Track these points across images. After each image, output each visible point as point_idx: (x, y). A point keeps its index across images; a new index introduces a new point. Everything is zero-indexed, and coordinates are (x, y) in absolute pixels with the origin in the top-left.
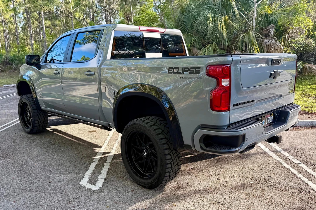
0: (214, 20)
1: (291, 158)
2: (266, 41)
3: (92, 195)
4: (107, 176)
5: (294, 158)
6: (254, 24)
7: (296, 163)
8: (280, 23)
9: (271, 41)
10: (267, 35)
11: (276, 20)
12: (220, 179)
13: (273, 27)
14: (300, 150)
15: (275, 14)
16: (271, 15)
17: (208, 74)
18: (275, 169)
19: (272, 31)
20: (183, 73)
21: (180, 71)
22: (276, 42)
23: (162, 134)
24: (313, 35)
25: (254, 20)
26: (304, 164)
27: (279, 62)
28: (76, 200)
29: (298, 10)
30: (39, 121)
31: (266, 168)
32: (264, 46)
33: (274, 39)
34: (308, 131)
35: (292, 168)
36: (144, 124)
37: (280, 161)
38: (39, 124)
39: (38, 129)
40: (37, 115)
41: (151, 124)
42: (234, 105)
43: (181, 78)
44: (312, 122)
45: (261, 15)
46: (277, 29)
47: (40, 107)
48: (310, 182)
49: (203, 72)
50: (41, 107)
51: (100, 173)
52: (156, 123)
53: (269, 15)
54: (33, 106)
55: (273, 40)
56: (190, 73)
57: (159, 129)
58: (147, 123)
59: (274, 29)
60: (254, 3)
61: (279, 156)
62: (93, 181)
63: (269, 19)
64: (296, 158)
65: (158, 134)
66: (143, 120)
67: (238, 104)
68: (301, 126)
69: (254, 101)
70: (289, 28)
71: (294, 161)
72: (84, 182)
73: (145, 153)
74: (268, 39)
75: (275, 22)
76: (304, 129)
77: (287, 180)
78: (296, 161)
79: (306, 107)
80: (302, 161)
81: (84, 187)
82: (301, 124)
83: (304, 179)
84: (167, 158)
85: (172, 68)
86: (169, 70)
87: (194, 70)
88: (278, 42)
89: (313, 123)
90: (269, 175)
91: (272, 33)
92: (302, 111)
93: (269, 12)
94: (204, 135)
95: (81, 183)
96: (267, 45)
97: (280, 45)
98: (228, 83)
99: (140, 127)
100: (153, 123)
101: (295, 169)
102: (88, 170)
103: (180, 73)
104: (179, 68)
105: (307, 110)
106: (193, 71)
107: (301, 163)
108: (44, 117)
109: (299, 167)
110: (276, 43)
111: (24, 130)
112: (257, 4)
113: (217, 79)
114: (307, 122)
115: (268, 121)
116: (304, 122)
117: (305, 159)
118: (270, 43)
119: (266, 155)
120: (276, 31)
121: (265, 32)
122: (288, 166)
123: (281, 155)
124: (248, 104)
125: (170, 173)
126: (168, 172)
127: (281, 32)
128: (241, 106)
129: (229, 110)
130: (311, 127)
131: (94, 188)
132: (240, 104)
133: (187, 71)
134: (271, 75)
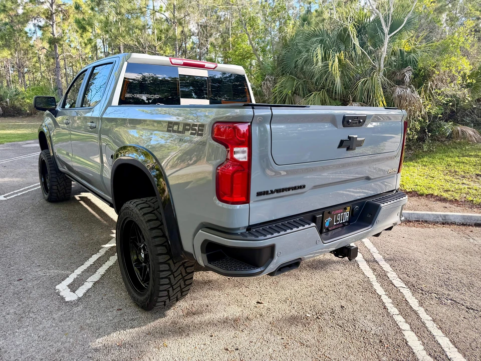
0: (325, 58)
1: (392, 275)
2: (398, 90)
3: (59, 309)
4: (101, 278)
5: (396, 276)
6: (382, 65)
7: (396, 285)
8: (421, 65)
9: (405, 90)
10: (401, 83)
11: (416, 60)
12: (261, 303)
13: (410, 70)
14: (412, 262)
15: (415, 52)
16: (409, 53)
17: (214, 138)
18: (358, 294)
19: (408, 76)
20: (183, 132)
21: (181, 129)
22: (413, 92)
23: (159, 229)
24: (469, 83)
25: (382, 61)
26: (408, 289)
27: (360, 122)
28: (31, 315)
29: (448, 45)
30: (58, 186)
31: (344, 290)
32: (396, 98)
33: (410, 87)
34: (437, 229)
35: (386, 294)
36: (136, 210)
37: (371, 280)
38: (58, 189)
39: (57, 196)
40: (55, 178)
41: (145, 211)
42: (259, 194)
44: (445, 216)
45: (394, 53)
46: (416, 73)
47: (58, 167)
48: (407, 327)
51: (95, 272)
52: (156, 209)
53: (406, 53)
55: (409, 89)
56: (191, 134)
57: (157, 219)
58: (141, 209)
59: (411, 73)
60: (384, 34)
61: (374, 270)
62: (73, 287)
63: (405, 59)
64: (400, 276)
65: (152, 229)
66: (137, 203)
67: (267, 192)
68: (426, 221)
69: (304, 186)
70: (434, 73)
71: (394, 282)
72: (63, 288)
73: (142, 253)
74: (401, 88)
75: (414, 63)
76: (430, 226)
77: (369, 317)
78: (398, 283)
79: (445, 191)
80: (407, 283)
81: (58, 294)
82: (426, 218)
83: (399, 319)
85: (172, 123)
86: (169, 127)
87: (197, 128)
88: (416, 92)
89: (447, 217)
90: (343, 303)
91: (407, 80)
92: (437, 196)
93: (406, 49)
94: (206, 241)
95: (57, 287)
96: (399, 96)
97: (418, 96)
98: (246, 155)
99: (132, 213)
100: (151, 209)
101: (390, 297)
102: (83, 264)
103: (180, 132)
105: (445, 195)
106: (195, 130)
107: (404, 286)
109: (399, 294)
110: (413, 94)
111: (44, 195)
112: (388, 37)
113: (227, 147)
114: (438, 216)
115: (339, 219)
116: (433, 214)
117: (413, 280)
118: (404, 93)
119: (354, 266)
120: (413, 76)
121: (398, 77)
122: (380, 291)
123: (378, 268)
124: (291, 192)
125: (168, 291)
126: (165, 290)
127: (421, 79)
128: (276, 195)
129: (247, 202)
130: (443, 224)
131: (70, 296)
132: (272, 192)
133: (188, 130)
134: (342, 144)
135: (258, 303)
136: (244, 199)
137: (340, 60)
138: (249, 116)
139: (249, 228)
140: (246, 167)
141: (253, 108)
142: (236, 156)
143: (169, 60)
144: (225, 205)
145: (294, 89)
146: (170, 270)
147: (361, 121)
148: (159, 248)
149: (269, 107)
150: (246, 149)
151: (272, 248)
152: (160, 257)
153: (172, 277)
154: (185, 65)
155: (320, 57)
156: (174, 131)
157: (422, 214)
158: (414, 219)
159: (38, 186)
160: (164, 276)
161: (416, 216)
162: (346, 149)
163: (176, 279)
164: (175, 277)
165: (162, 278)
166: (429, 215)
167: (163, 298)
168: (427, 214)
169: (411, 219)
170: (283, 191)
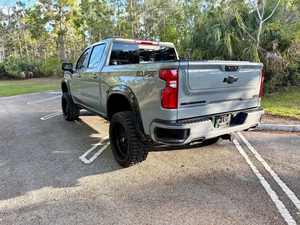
0: (222, 37)
1: (258, 156)
2: (269, 55)
3: (82, 166)
4: (101, 154)
5: (260, 156)
6: (258, 39)
7: (259, 161)
8: (283, 38)
9: (273, 54)
10: (270, 50)
11: (280, 35)
13: (276, 42)
14: (271, 150)
15: (279, 30)
16: (276, 31)
17: (161, 77)
18: (237, 164)
19: (275, 45)
20: (145, 76)
21: (144, 74)
22: (278, 55)
23: (132, 125)
25: (258, 37)
26: (266, 163)
28: (70, 169)
31: (229, 162)
32: (267, 59)
33: (276, 52)
34: (288, 135)
35: (253, 164)
36: (121, 116)
37: (245, 158)
38: (72, 113)
39: (72, 117)
40: (71, 107)
41: (125, 116)
42: (182, 104)
43: (143, 80)
44: (294, 127)
45: (266, 32)
46: (280, 44)
47: (73, 101)
48: (263, 178)
49: (157, 75)
51: (97, 151)
52: (130, 116)
53: (274, 32)
55: (275, 53)
56: (149, 76)
57: (131, 120)
58: (123, 116)
59: (277, 44)
60: (259, 20)
61: (247, 153)
62: (88, 157)
63: (273, 35)
64: (263, 156)
65: (129, 125)
66: (121, 113)
67: (186, 103)
68: (282, 130)
69: (205, 101)
70: (291, 43)
71: (258, 159)
72: (83, 158)
73: (123, 139)
74: (271, 53)
75: (279, 37)
76: (284, 133)
77: (242, 174)
78: (260, 159)
79: (297, 114)
80: (266, 160)
81: (81, 160)
82: (283, 128)
83: (259, 175)
85: (139, 72)
86: (137, 74)
87: (152, 73)
88: (280, 55)
89: (295, 128)
90: (228, 168)
91: (274, 48)
92: (292, 117)
93: (274, 29)
94: (156, 127)
95: (80, 158)
96: (269, 58)
97: (282, 58)
98: (176, 85)
99: (118, 118)
100: (128, 116)
101: (255, 166)
102: (91, 148)
103: (143, 76)
104: (143, 72)
105: (297, 117)
106: (151, 74)
107: (264, 161)
108: (76, 109)
109: (261, 164)
110: (278, 57)
111: (65, 117)
112: (262, 22)
113: (166, 81)
114: (289, 127)
115: (225, 120)
117: (269, 158)
118: (272, 56)
119: (236, 152)
120: (278, 46)
121: (269, 47)
122: (250, 163)
123: (250, 153)
124: (198, 104)
125: (137, 156)
126: (135, 155)
127: (283, 46)
128: (190, 105)
129: (176, 108)
130: (293, 132)
131: (86, 161)
132: (189, 104)
133: (147, 74)
134: (225, 80)
135: (182, 166)
136: (175, 106)
137: (231, 37)
138: (177, 66)
139: (177, 121)
140: (176, 90)
141: (179, 62)
142: (171, 85)
143: (134, 41)
144: (165, 109)
145: (203, 56)
146: (138, 145)
147: (236, 68)
148: (133, 134)
149: (187, 61)
150: (175, 82)
151: (189, 130)
152: (133, 138)
153: (139, 148)
154: (142, 43)
155: (219, 36)
156: (140, 76)
157: (280, 126)
158: (275, 129)
159: (61, 112)
160: (135, 148)
161: (276, 128)
162: (227, 83)
163: (141, 150)
164: (140, 149)
165: (134, 149)
166: (284, 126)
167: (134, 159)
168: (283, 126)
169: (273, 129)
170: (194, 103)
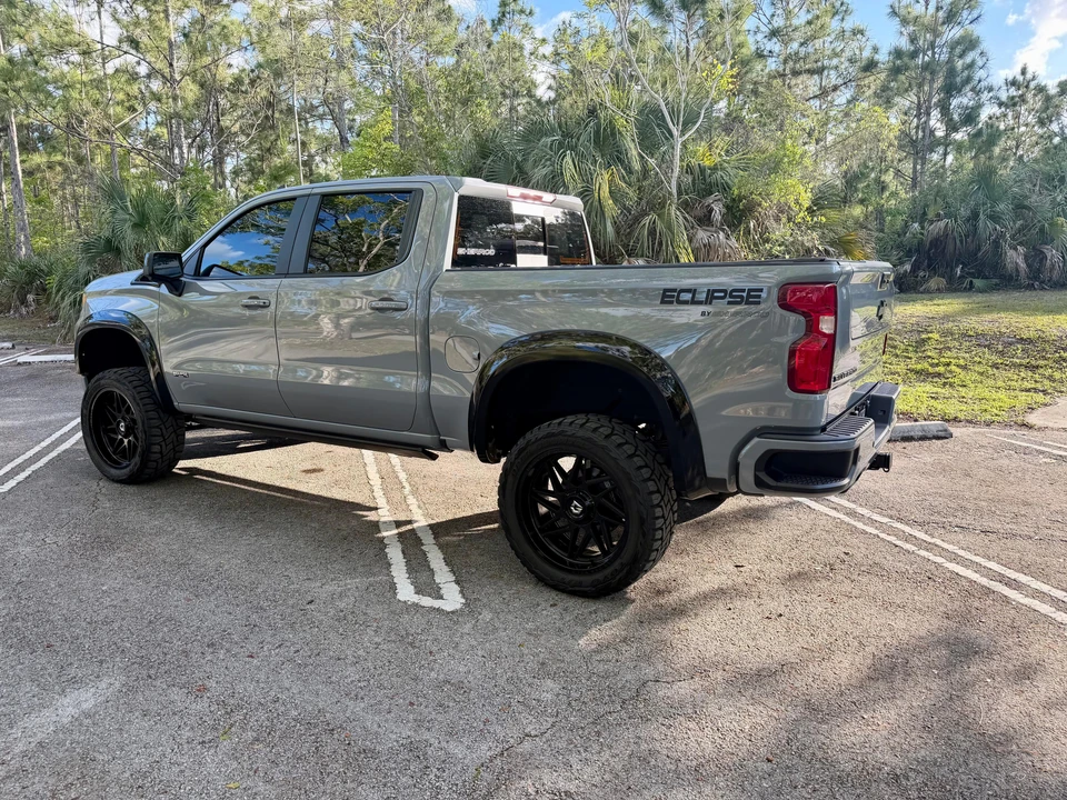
2: (703, 235)
3: (455, 623)
4: (455, 576)
6: (675, 192)
8: (737, 192)
9: (714, 235)
10: (705, 220)
11: (726, 182)
12: (742, 566)
13: (719, 200)
15: (723, 169)
16: (714, 169)
17: (784, 305)
18: (848, 537)
19: (718, 210)
20: (708, 302)
21: (701, 298)
22: (728, 237)
23: (637, 456)
24: (816, 223)
26: (900, 523)
27: (888, 281)
29: (782, 159)
31: (825, 535)
32: (698, 249)
33: (723, 230)
35: (881, 532)
42: (834, 379)
43: (703, 314)
46: (729, 206)
47: (171, 403)
48: (942, 559)
49: (770, 303)
50: (176, 404)
51: (431, 570)
53: (709, 171)
54: (147, 401)
55: (721, 233)
56: (729, 303)
59: (721, 206)
62: (428, 593)
63: (708, 180)
67: (838, 377)
69: (856, 370)
70: (759, 205)
72: (412, 598)
73: (576, 507)
74: (707, 230)
75: (726, 188)
77: (889, 557)
80: (890, 517)
83: (923, 553)
84: (657, 515)
85: (674, 290)
86: (665, 296)
87: (745, 294)
88: (734, 240)
90: (843, 549)
91: (717, 216)
93: (707, 163)
94: (768, 451)
95: (400, 599)
97: (737, 244)
98: (832, 326)
101: (888, 534)
102: (390, 564)
103: (700, 303)
104: (695, 290)
106: (741, 297)
107: (890, 520)
109: (895, 530)
110: (728, 241)
112: (680, 142)
113: (806, 315)
118: (714, 240)
120: (726, 210)
121: (700, 213)
122: (870, 530)
124: (848, 378)
127: (738, 214)
128: (841, 381)
129: (829, 389)
133: (721, 298)
136: (827, 385)
139: (824, 428)
140: (831, 342)
142: (821, 327)
143: (505, 188)
144: (802, 397)
151: (857, 451)
